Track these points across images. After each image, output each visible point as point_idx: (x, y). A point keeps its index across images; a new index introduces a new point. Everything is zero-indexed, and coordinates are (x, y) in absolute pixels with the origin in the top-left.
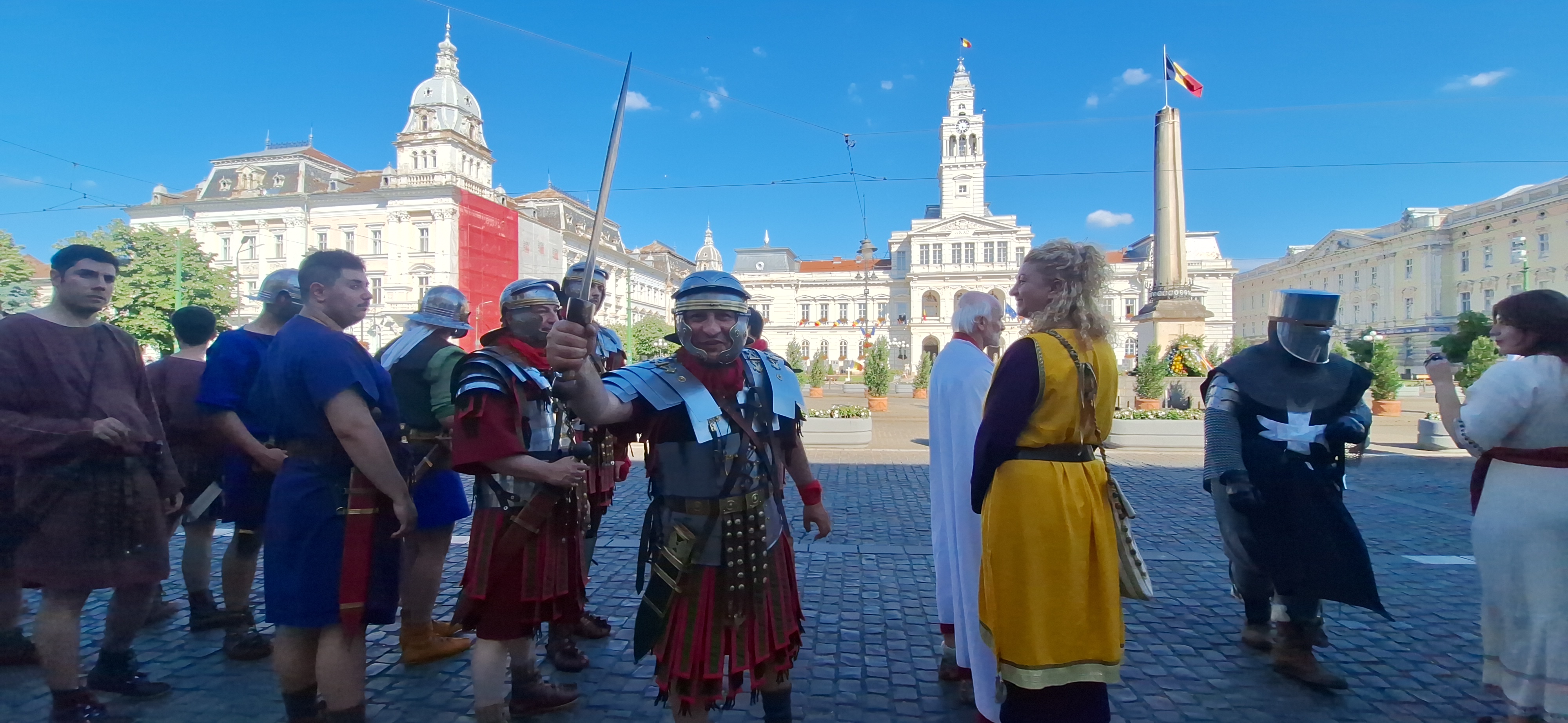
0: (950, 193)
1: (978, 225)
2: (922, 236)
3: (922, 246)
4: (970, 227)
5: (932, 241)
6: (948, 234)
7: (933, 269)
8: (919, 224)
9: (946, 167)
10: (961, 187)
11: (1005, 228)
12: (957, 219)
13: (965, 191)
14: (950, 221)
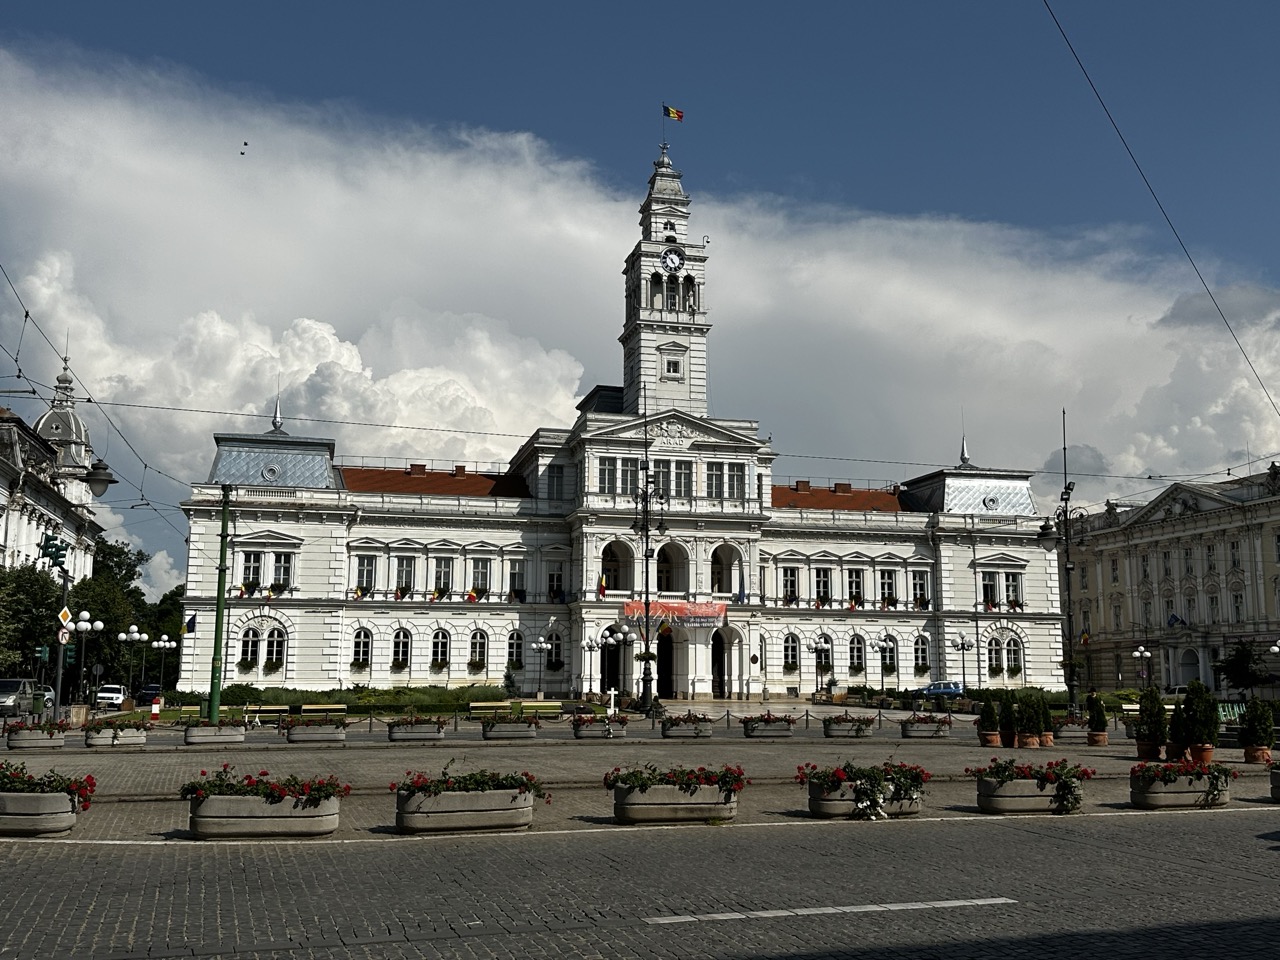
0: (653, 372)
1: (701, 431)
2: (607, 443)
3: (602, 460)
4: (685, 434)
5: (619, 453)
6: (648, 444)
7: (622, 504)
8: (598, 421)
10: (669, 363)
11: (741, 440)
12: (664, 418)
13: (675, 371)
14: (653, 422)
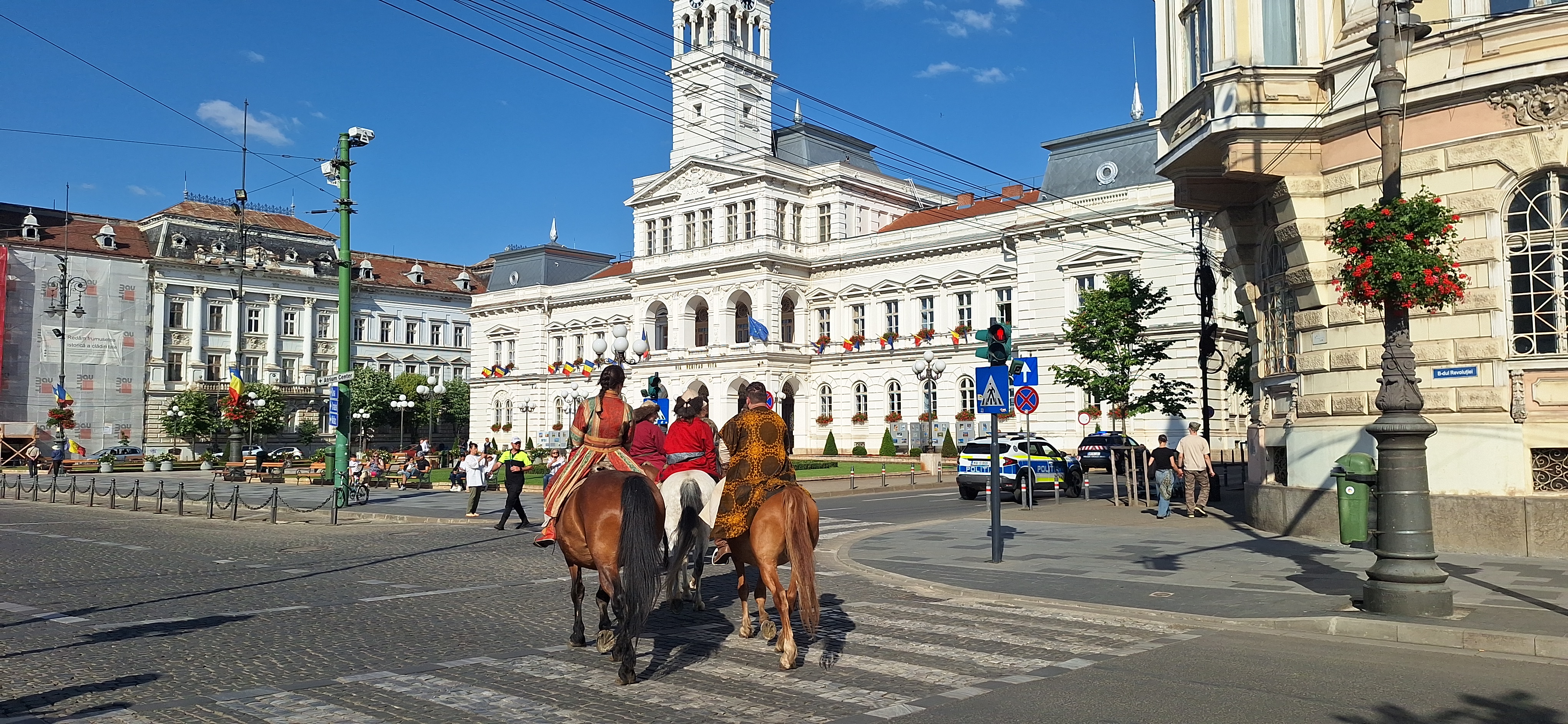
0: (683, 122)
1: (715, 173)
2: (643, 205)
3: (646, 223)
4: (704, 179)
5: (656, 212)
6: (675, 198)
7: (658, 263)
8: (641, 184)
9: (676, 75)
10: (696, 107)
11: (747, 174)
12: (685, 167)
13: (700, 114)
14: (679, 173)
